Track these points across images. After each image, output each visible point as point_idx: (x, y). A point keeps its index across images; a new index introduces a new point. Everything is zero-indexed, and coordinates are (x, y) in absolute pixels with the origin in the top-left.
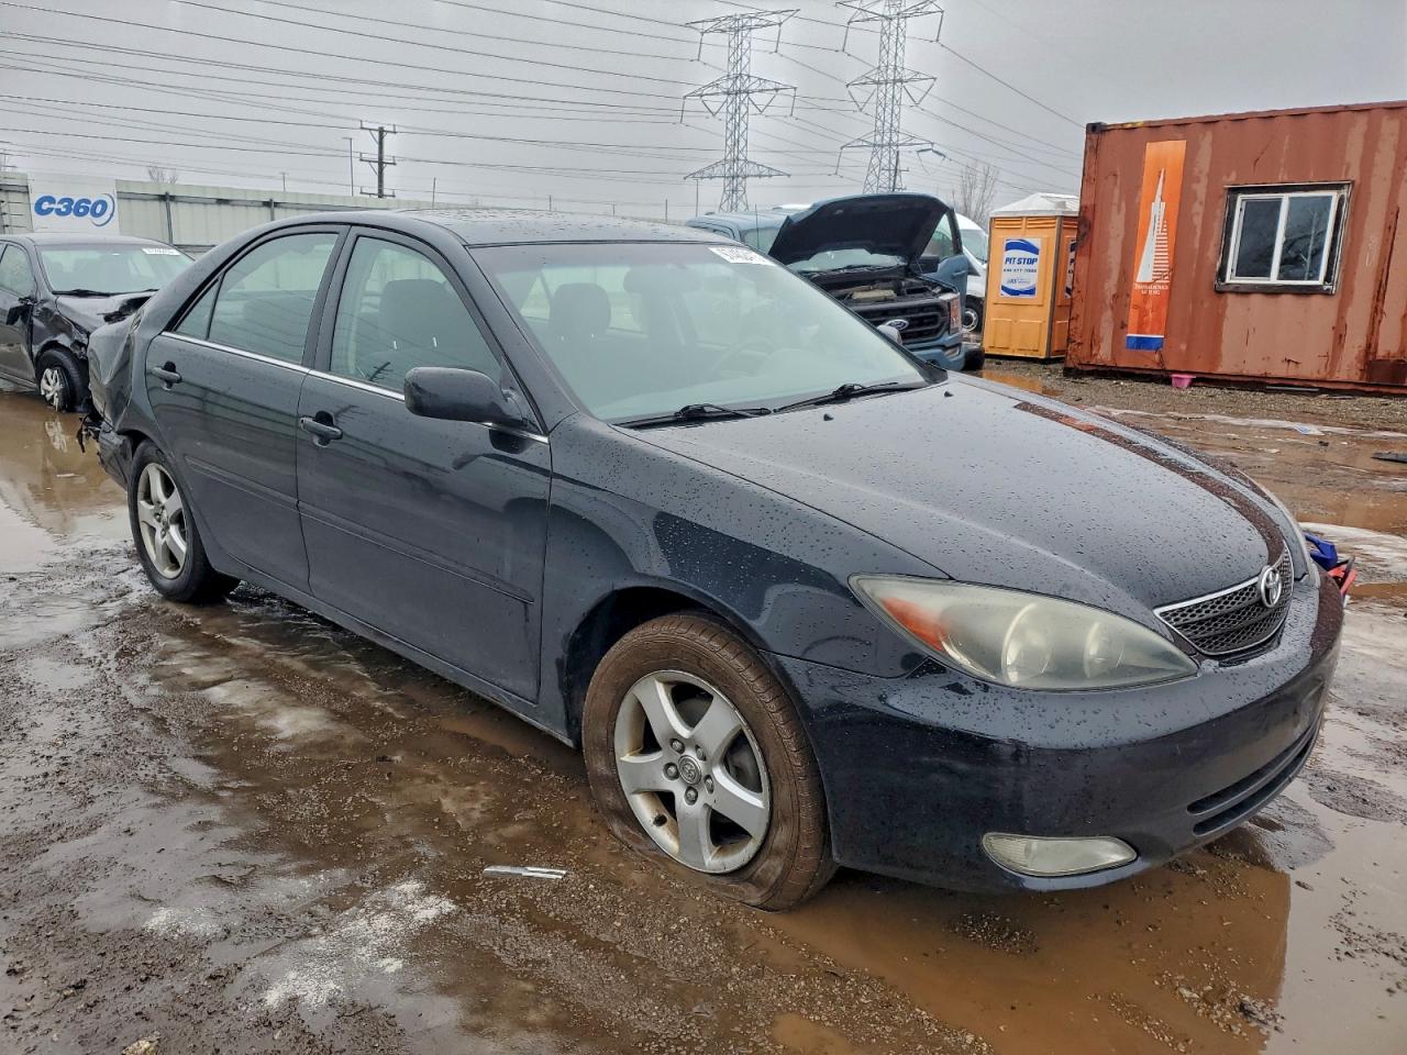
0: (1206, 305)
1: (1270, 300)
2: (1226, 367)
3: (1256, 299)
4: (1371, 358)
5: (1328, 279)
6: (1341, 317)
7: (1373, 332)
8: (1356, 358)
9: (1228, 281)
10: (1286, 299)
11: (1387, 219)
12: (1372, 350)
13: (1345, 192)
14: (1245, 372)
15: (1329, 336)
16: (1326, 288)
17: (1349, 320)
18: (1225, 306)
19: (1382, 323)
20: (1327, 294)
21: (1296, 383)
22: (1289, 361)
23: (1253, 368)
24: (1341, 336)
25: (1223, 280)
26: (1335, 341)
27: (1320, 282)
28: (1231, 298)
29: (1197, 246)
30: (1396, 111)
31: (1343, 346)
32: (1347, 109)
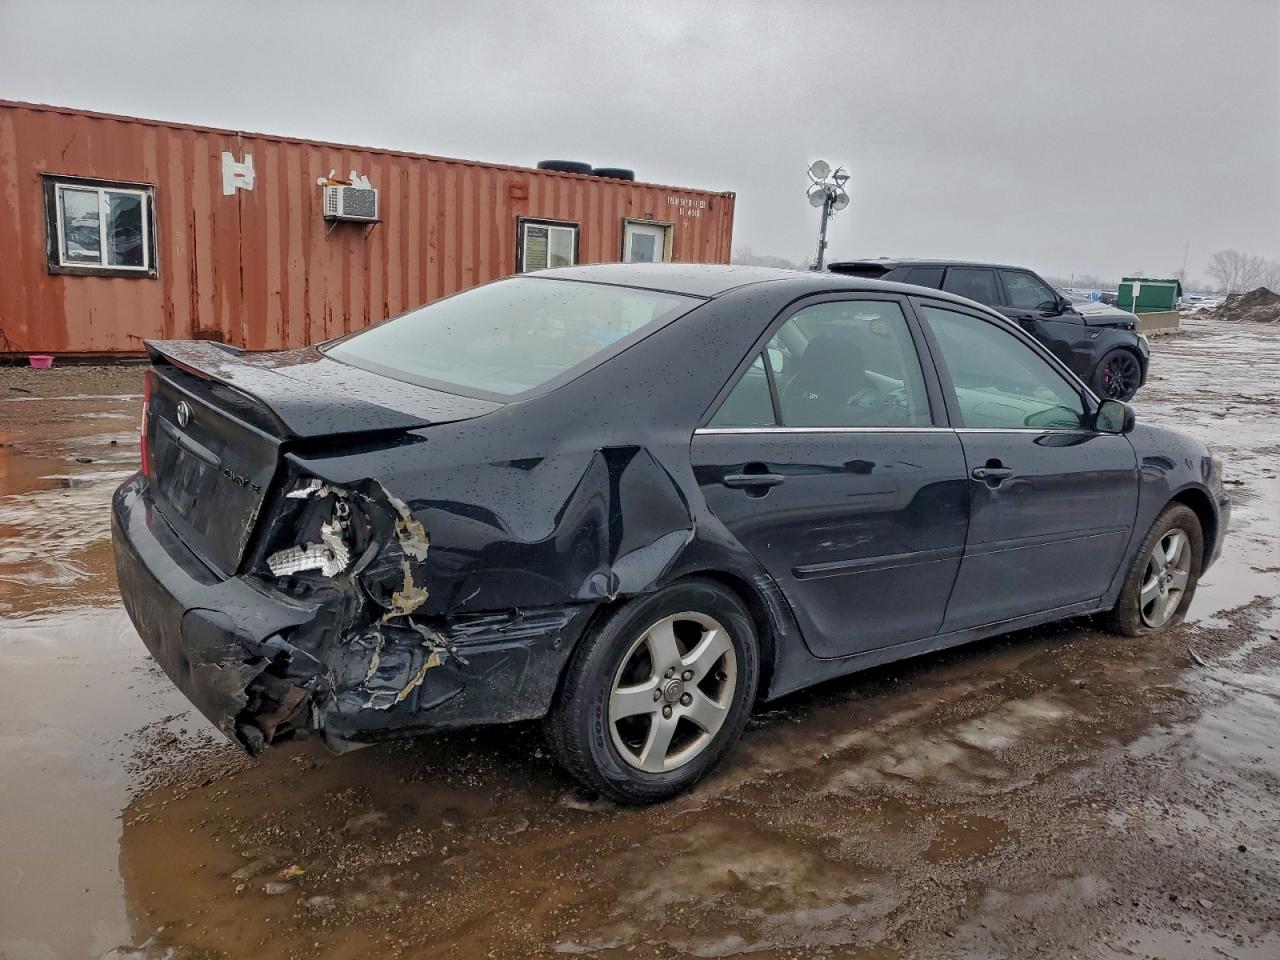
0: (42, 287)
1: (104, 283)
2: (75, 344)
3: (92, 281)
4: (196, 330)
5: (151, 265)
6: (168, 298)
7: (194, 309)
8: (185, 331)
9: (62, 264)
10: (119, 282)
11: (187, 218)
12: (196, 324)
13: (151, 193)
14: (94, 349)
15: (161, 314)
16: (151, 273)
17: (174, 299)
18: (63, 289)
19: (199, 302)
20: (153, 278)
21: (141, 356)
22: (131, 336)
23: (101, 344)
24: (170, 314)
25: (57, 263)
26: (166, 319)
27: (145, 267)
28: (67, 281)
29: (18, 227)
30: (177, 131)
31: (173, 321)
32: (138, 121)
